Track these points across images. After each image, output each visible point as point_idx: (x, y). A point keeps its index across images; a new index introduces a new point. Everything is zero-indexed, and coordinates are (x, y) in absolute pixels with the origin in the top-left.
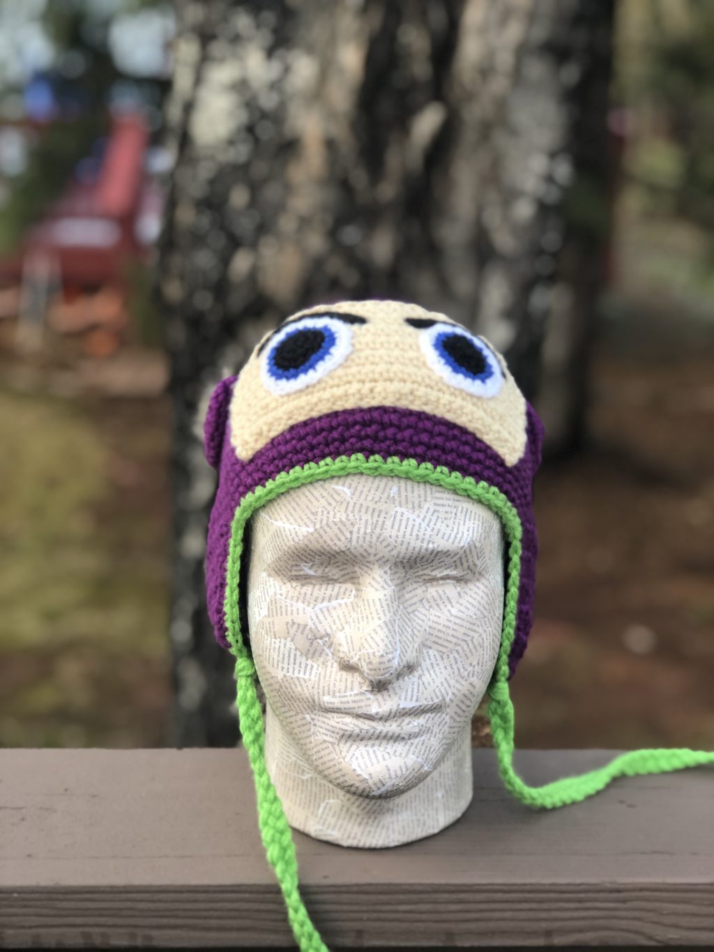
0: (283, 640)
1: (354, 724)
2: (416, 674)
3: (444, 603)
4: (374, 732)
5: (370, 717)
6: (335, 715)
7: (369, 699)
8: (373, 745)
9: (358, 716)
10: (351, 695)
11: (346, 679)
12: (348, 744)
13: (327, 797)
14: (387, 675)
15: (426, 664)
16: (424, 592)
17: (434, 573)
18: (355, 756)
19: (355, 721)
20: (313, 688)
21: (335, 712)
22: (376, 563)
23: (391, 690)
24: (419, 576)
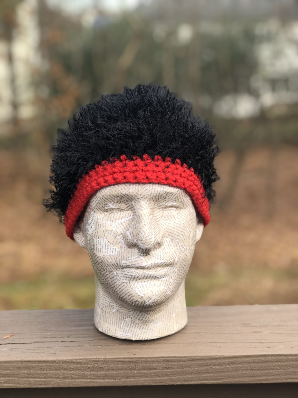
0: (102, 239)
1: (136, 272)
2: (162, 248)
3: (171, 218)
4: (145, 275)
5: (143, 268)
6: (127, 269)
7: (142, 259)
8: (145, 282)
9: (138, 268)
10: (134, 259)
11: (131, 252)
12: (134, 282)
13: (124, 318)
14: (150, 245)
15: (165, 244)
16: (162, 213)
17: (166, 204)
18: (137, 287)
19: (136, 270)
20: (117, 258)
21: (127, 268)
22: (141, 199)
23: (151, 255)
24: (160, 206)
